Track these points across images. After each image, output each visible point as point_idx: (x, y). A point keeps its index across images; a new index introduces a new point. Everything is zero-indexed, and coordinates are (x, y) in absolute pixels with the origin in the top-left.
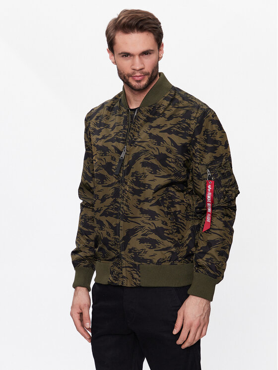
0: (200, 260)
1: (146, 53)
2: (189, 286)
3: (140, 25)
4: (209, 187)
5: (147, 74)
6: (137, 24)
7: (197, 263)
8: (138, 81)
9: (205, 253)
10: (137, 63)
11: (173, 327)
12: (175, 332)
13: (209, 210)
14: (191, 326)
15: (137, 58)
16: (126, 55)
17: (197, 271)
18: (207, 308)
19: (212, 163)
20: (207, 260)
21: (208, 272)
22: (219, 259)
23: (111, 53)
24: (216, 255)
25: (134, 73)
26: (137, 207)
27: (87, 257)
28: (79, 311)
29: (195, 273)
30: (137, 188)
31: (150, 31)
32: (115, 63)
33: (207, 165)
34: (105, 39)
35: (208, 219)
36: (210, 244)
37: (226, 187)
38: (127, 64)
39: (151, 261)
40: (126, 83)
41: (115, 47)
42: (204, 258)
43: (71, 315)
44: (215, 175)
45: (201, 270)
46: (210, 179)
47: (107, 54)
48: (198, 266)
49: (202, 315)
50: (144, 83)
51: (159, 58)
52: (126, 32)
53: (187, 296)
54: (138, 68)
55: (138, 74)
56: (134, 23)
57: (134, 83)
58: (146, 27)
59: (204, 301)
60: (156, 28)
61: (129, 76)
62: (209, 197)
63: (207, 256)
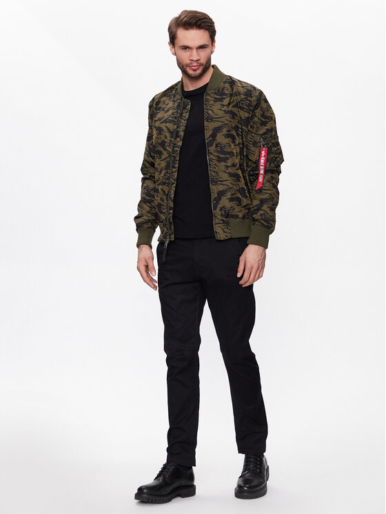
0: (255, 216)
1: (202, 47)
2: (248, 238)
3: (199, 23)
4: (263, 152)
5: (202, 65)
6: (196, 23)
7: (253, 218)
8: (195, 70)
9: (259, 209)
10: (195, 55)
11: (237, 272)
12: (239, 275)
13: (262, 172)
14: (252, 268)
15: (195, 50)
16: (186, 48)
17: (253, 224)
18: (264, 255)
19: (264, 134)
20: (261, 215)
21: (263, 224)
22: (271, 213)
23: (171, 46)
24: (268, 210)
25: (191, 63)
26: (225, 172)
27: (149, 220)
28: (144, 263)
29: (252, 226)
30: (222, 156)
31: (206, 29)
32: (175, 54)
33: (262, 135)
34: (168, 34)
35: (261, 179)
36: (262, 202)
37: (275, 154)
38: (186, 56)
39: (237, 216)
40: (184, 72)
41: (176, 41)
42: (258, 214)
43: (138, 269)
44: (267, 144)
45: (257, 223)
46: (264, 147)
47: (168, 47)
48: (254, 220)
49: (260, 260)
50: (199, 72)
51: (212, 52)
52: (187, 29)
53: (247, 245)
54: (195, 59)
55: (195, 64)
56: (194, 21)
57: (191, 72)
58: (202, 25)
59: (262, 248)
60: (211, 26)
61: (187, 65)
62: (262, 161)
63: (261, 212)
